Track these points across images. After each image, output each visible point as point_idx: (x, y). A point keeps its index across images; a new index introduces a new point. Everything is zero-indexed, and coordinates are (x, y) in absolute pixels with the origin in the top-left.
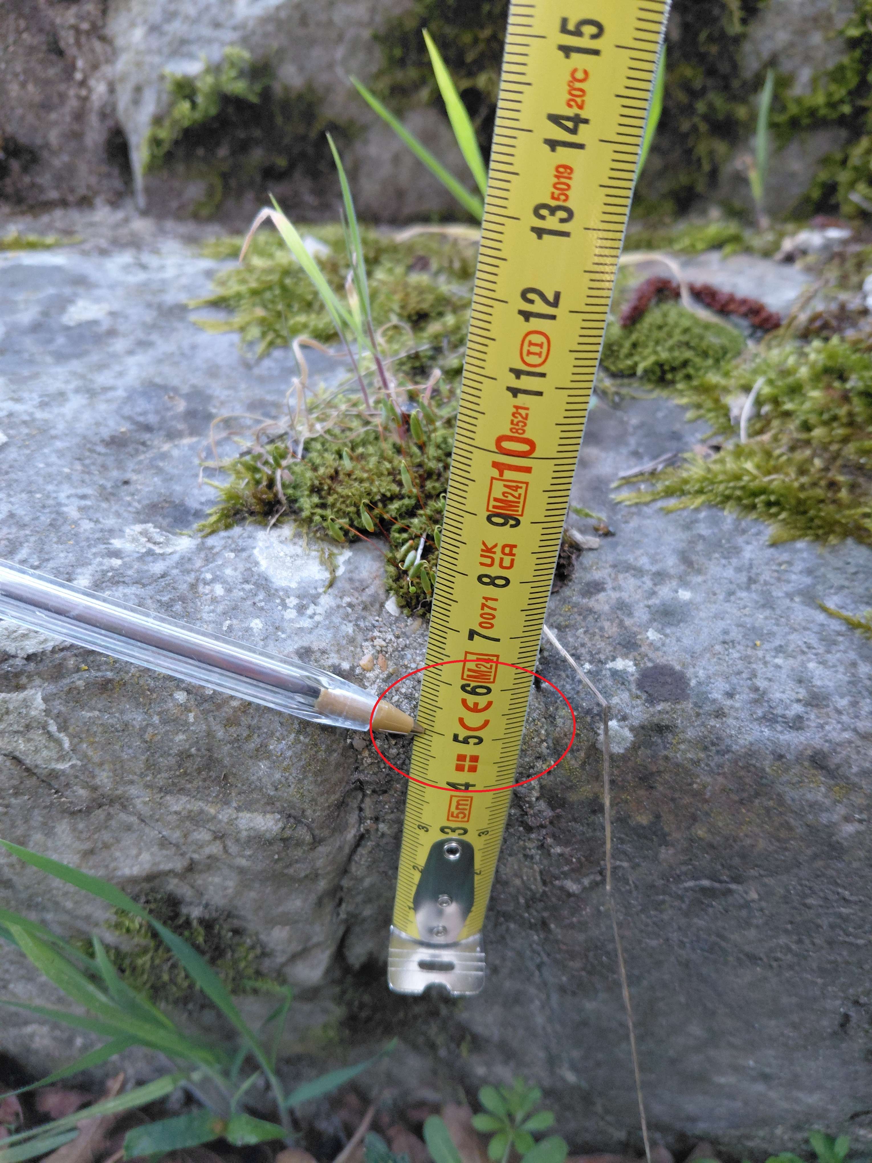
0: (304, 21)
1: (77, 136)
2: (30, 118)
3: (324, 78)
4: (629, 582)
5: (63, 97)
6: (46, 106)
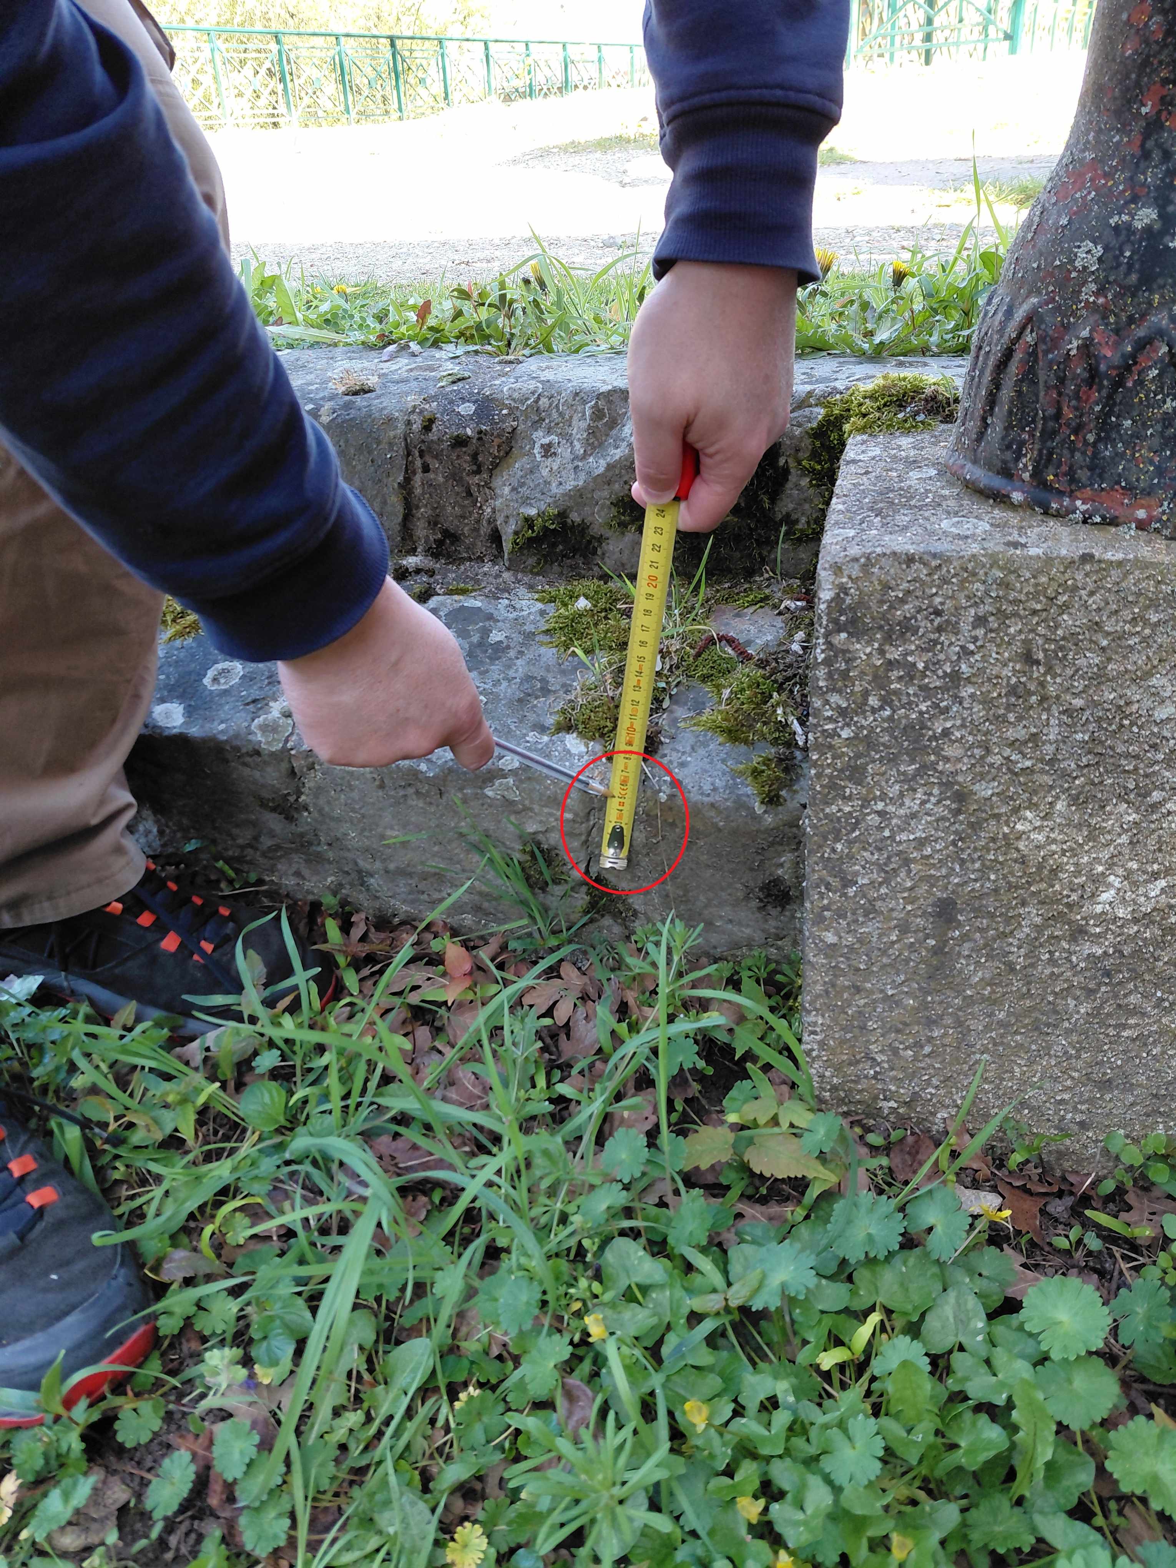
0: (581, 496)
1: (476, 530)
2: (456, 522)
3: (590, 519)
4: (674, 754)
5: (471, 513)
6: (463, 517)
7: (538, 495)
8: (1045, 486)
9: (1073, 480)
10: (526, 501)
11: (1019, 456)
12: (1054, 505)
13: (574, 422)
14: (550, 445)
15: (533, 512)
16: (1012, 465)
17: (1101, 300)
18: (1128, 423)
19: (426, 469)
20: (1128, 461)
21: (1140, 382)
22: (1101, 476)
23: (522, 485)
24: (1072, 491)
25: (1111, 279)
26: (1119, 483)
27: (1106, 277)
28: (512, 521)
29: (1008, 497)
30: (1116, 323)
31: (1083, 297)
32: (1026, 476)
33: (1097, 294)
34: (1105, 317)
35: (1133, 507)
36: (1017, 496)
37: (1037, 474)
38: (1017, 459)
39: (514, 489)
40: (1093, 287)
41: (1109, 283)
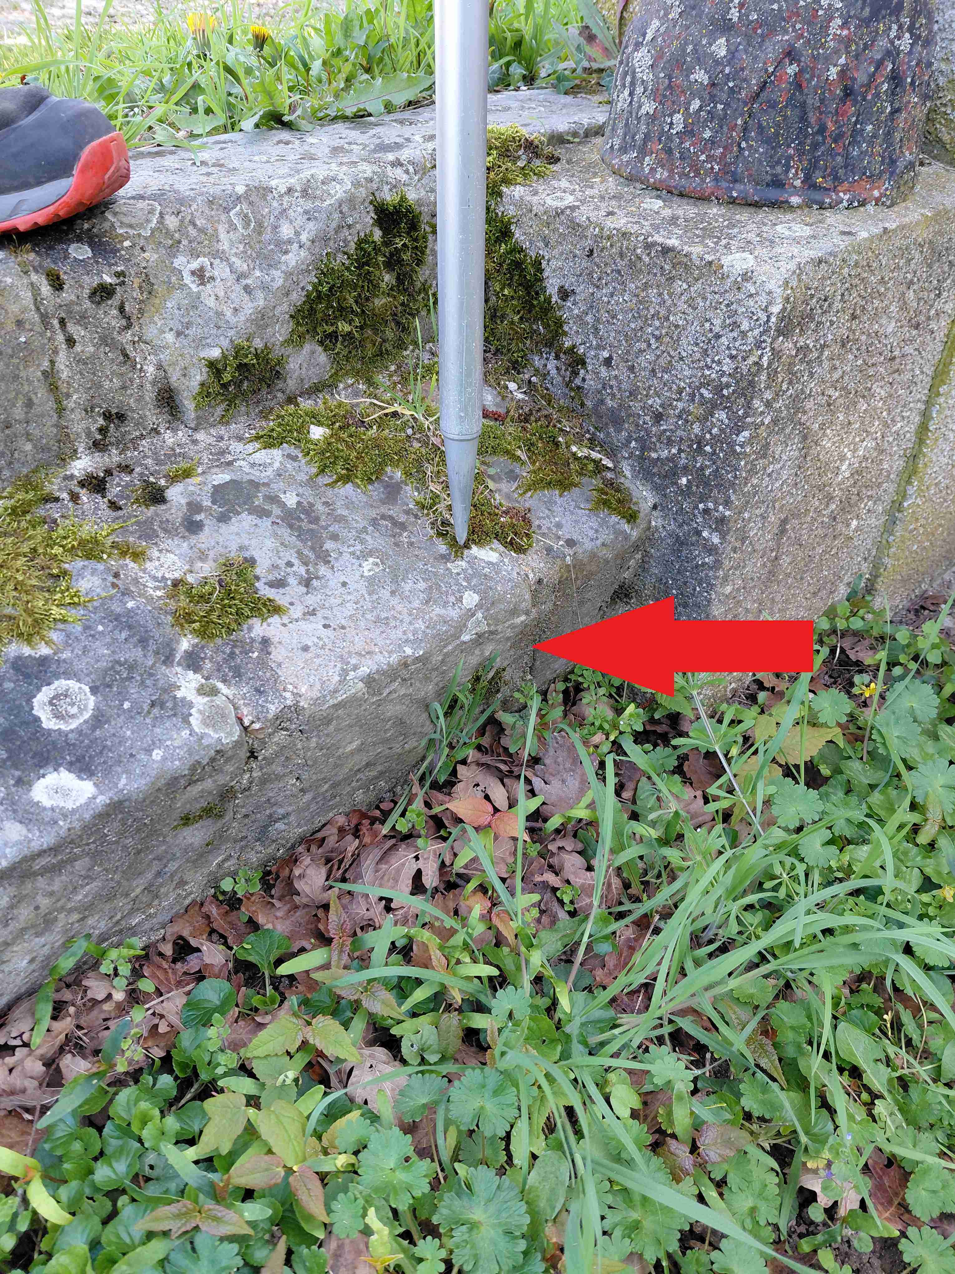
3: (272, 340)
6: (124, 388)
7: (214, 331)
8: (814, 187)
9: (836, 178)
10: (200, 343)
11: (788, 168)
12: (828, 201)
13: (223, 236)
14: (202, 269)
15: (215, 353)
16: (782, 177)
17: (845, 32)
18: (869, 128)
19: (70, 342)
20: (870, 156)
21: (877, 95)
22: (852, 171)
23: (188, 325)
24: (835, 187)
25: (852, 13)
26: (864, 174)
27: (848, 12)
28: (193, 371)
29: (787, 202)
30: (856, 50)
31: (831, 31)
32: (798, 183)
33: (842, 27)
34: (848, 47)
35: (871, 189)
36: (795, 200)
37: (807, 179)
38: (787, 171)
39: (179, 334)
40: (839, 22)
41: (850, 17)
